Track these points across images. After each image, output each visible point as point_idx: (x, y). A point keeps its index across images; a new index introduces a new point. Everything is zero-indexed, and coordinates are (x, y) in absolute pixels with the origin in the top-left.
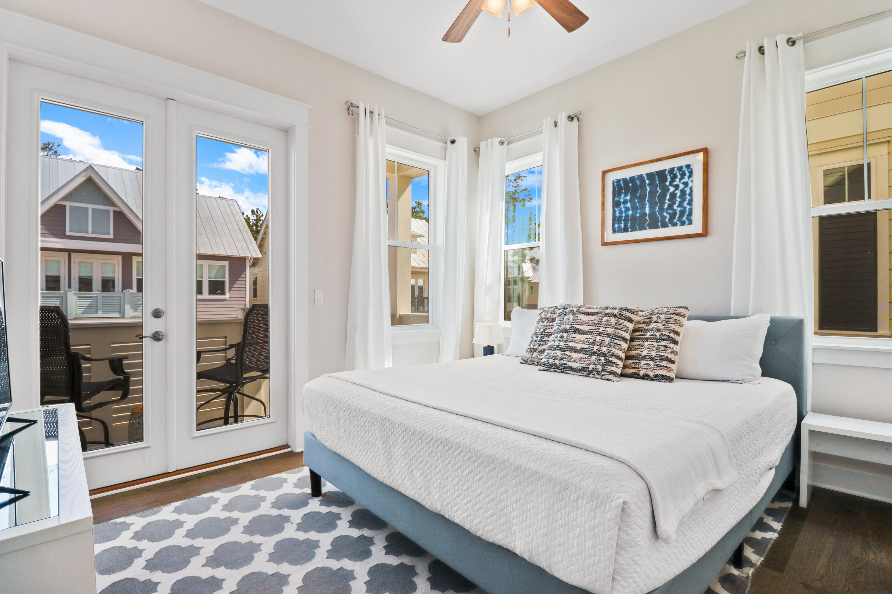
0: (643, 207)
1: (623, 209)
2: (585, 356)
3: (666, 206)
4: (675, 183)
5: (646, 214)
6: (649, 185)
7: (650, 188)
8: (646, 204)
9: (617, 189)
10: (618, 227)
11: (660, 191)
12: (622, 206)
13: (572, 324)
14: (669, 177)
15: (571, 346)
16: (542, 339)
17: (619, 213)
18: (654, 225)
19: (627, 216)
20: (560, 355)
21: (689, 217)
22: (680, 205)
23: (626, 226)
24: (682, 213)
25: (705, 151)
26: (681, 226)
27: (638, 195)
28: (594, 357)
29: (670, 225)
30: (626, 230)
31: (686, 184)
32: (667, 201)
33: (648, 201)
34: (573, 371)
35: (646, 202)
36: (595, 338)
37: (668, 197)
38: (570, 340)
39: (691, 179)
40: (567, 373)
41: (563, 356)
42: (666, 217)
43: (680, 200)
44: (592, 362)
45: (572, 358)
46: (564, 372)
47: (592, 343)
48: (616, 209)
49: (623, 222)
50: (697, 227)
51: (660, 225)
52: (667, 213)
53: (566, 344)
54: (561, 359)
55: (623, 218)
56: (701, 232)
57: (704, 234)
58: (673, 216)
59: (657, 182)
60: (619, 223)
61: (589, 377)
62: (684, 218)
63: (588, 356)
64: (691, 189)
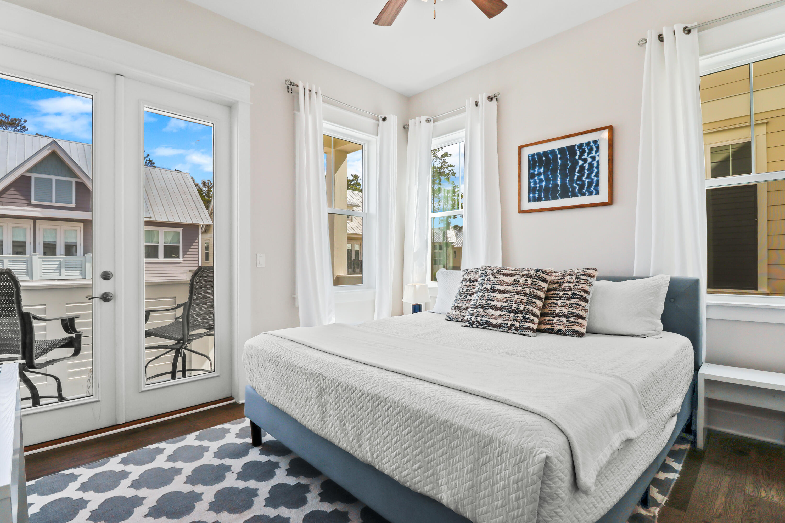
0: (555, 179)
1: (538, 181)
2: (504, 313)
3: (575, 178)
4: (583, 157)
5: (558, 185)
6: (560, 159)
7: (562, 162)
8: (558, 176)
9: (532, 163)
10: (533, 197)
11: (570, 164)
12: (536, 178)
13: (492, 285)
14: (578, 152)
15: (491, 304)
16: (466, 298)
17: (533, 184)
18: (565, 195)
19: (541, 187)
20: (481, 313)
21: (596, 188)
22: (589, 176)
23: (540, 195)
24: (590, 184)
25: (610, 128)
26: (589, 196)
27: (551, 168)
28: (512, 315)
29: (579, 195)
30: (539, 199)
31: (593, 158)
32: (576, 174)
33: (559, 173)
34: (493, 327)
35: (558, 174)
36: (513, 297)
37: (577, 170)
38: (490, 299)
39: (598, 154)
40: (488, 329)
41: (484, 313)
42: (576, 188)
44: (511, 320)
45: (492, 315)
46: (485, 328)
47: (511, 301)
48: (531, 181)
50: (603, 196)
51: (570, 195)
52: (577, 184)
53: (487, 302)
54: (483, 316)
55: (538, 188)
56: (607, 201)
57: (610, 203)
58: (582, 187)
59: (568, 156)
60: (534, 193)
61: (508, 332)
62: (592, 189)
63: (507, 313)
64: (598, 162)
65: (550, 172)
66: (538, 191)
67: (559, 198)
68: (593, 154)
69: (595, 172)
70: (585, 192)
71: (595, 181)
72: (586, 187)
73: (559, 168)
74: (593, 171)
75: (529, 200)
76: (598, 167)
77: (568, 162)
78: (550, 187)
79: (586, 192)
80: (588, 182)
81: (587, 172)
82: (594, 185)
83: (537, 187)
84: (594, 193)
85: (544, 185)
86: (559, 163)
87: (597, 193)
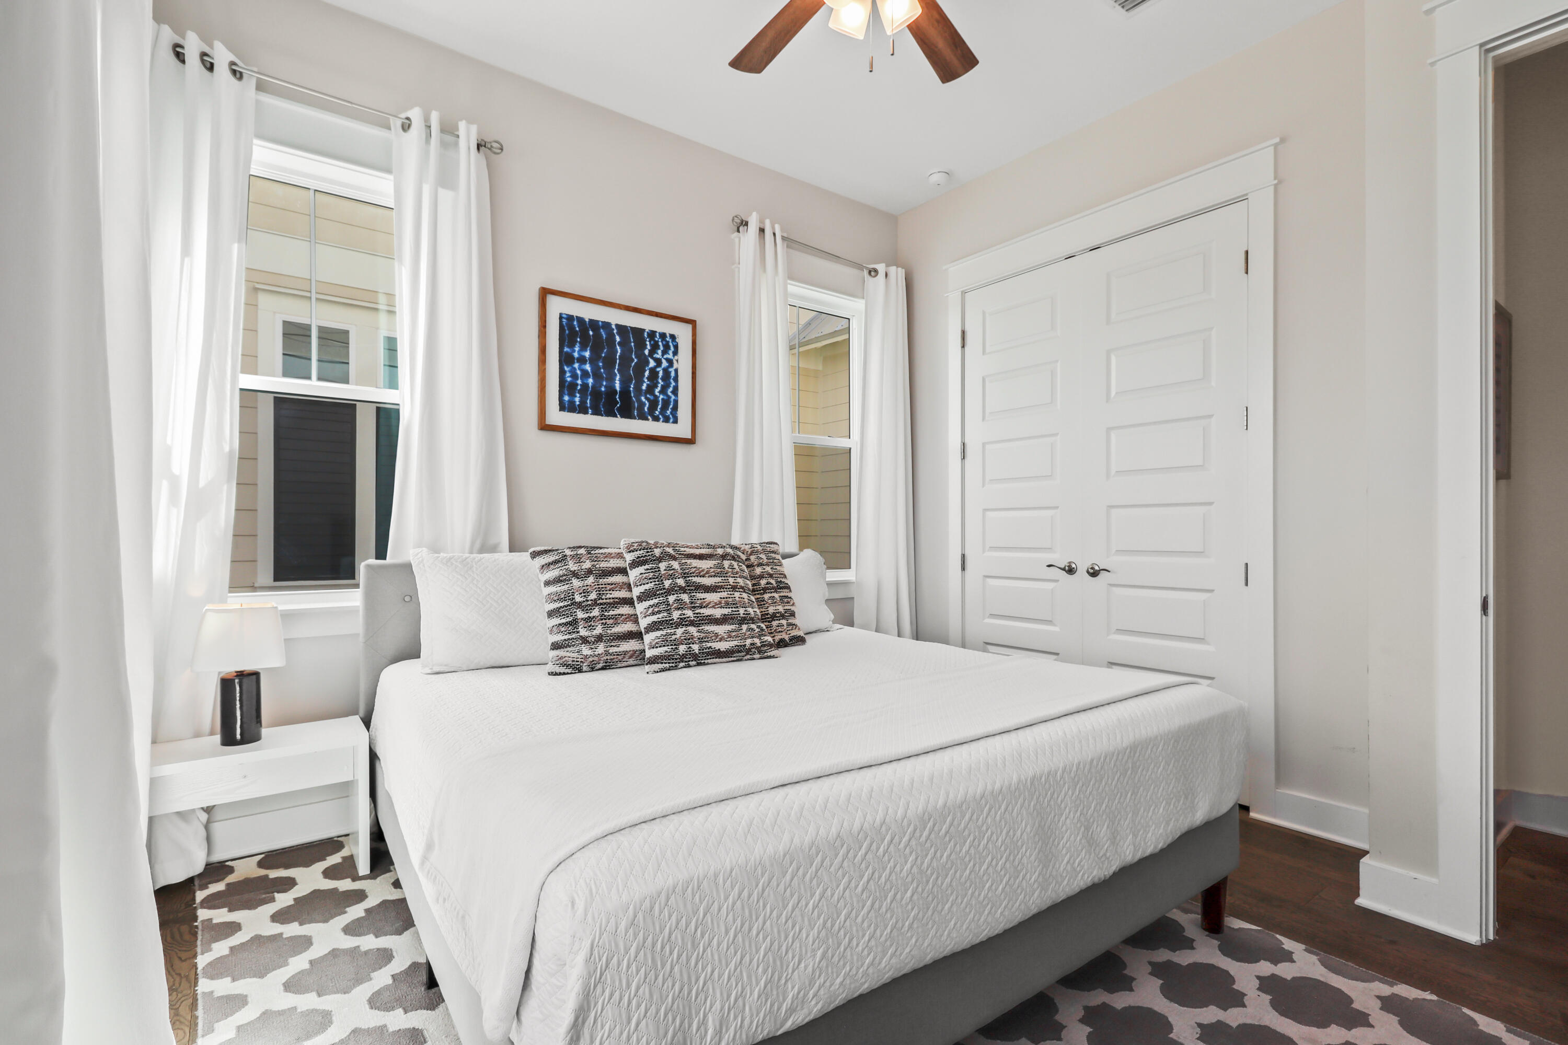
0: (611, 378)
1: (579, 372)
2: (733, 627)
3: (644, 387)
4: (655, 356)
5: (616, 391)
6: (620, 344)
7: (621, 351)
8: (616, 375)
9: (567, 332)
10: (569, 401)
11: (636, 360)
12: (576, 365)
13: (685, 577)
14: (648, 343)
15: (706, 614)
17: (571, 376)
18: (627, 413)
19: (585, 386)
20: (696, 634)
21: (673, 412)
22: (663, 391)
23: (583, 402)
24: (666, 403)
26: (664, 423)
27: (603, 355)
28: (745, 627)
29: (649, 417)
30: (583, 410)
31: (670, 362)
33: (618, 370)
34: (719, 658)
35: (616, 371)
36: (732, 596)
37: (647, 373)
38: (698, 605)
39: (676, 357)
40: (708, 664)
41: (703, 635)
42: (645, 404)
43: (662, 383)
44: (749, 636)
45: (717, 635)
47: (734, 604)
48: (566, 368)
49: (578, 395)
51: (636, 414)
52: (647, 398)
53: (696, 612)
54: (701, 641)
55: (579, 387)
56: (690, 438)
57: (690, 441)
58: (654, 404)
59: (633, 344)
60: (572, 395)
62: (668, 412)
63: (737, 626)
64: (676, 371)
65: (602, 363)
66: (580, 392)
67: (618, 416)
68: (670, 356)
69: (672, 386)
70: (658, 416)
71: (672, 400)
72: (660, 407)
73: (618, 361)
74: (670, 383)
75: (562, 408)
76: (676, 379)
77: (632, 355)
78: (601, 391)
79: (660, 416)
80: (662, 399)
81: (661, 383)
82: (671, 406)
83: (577, 385)
84: (671, 420)
85: (590, 385)
86: (617, 352)
87: (676, 421)
